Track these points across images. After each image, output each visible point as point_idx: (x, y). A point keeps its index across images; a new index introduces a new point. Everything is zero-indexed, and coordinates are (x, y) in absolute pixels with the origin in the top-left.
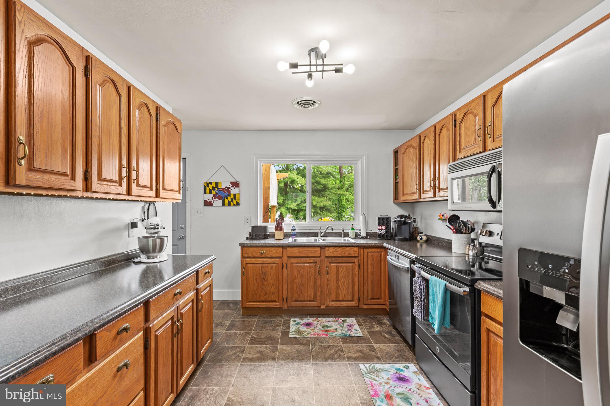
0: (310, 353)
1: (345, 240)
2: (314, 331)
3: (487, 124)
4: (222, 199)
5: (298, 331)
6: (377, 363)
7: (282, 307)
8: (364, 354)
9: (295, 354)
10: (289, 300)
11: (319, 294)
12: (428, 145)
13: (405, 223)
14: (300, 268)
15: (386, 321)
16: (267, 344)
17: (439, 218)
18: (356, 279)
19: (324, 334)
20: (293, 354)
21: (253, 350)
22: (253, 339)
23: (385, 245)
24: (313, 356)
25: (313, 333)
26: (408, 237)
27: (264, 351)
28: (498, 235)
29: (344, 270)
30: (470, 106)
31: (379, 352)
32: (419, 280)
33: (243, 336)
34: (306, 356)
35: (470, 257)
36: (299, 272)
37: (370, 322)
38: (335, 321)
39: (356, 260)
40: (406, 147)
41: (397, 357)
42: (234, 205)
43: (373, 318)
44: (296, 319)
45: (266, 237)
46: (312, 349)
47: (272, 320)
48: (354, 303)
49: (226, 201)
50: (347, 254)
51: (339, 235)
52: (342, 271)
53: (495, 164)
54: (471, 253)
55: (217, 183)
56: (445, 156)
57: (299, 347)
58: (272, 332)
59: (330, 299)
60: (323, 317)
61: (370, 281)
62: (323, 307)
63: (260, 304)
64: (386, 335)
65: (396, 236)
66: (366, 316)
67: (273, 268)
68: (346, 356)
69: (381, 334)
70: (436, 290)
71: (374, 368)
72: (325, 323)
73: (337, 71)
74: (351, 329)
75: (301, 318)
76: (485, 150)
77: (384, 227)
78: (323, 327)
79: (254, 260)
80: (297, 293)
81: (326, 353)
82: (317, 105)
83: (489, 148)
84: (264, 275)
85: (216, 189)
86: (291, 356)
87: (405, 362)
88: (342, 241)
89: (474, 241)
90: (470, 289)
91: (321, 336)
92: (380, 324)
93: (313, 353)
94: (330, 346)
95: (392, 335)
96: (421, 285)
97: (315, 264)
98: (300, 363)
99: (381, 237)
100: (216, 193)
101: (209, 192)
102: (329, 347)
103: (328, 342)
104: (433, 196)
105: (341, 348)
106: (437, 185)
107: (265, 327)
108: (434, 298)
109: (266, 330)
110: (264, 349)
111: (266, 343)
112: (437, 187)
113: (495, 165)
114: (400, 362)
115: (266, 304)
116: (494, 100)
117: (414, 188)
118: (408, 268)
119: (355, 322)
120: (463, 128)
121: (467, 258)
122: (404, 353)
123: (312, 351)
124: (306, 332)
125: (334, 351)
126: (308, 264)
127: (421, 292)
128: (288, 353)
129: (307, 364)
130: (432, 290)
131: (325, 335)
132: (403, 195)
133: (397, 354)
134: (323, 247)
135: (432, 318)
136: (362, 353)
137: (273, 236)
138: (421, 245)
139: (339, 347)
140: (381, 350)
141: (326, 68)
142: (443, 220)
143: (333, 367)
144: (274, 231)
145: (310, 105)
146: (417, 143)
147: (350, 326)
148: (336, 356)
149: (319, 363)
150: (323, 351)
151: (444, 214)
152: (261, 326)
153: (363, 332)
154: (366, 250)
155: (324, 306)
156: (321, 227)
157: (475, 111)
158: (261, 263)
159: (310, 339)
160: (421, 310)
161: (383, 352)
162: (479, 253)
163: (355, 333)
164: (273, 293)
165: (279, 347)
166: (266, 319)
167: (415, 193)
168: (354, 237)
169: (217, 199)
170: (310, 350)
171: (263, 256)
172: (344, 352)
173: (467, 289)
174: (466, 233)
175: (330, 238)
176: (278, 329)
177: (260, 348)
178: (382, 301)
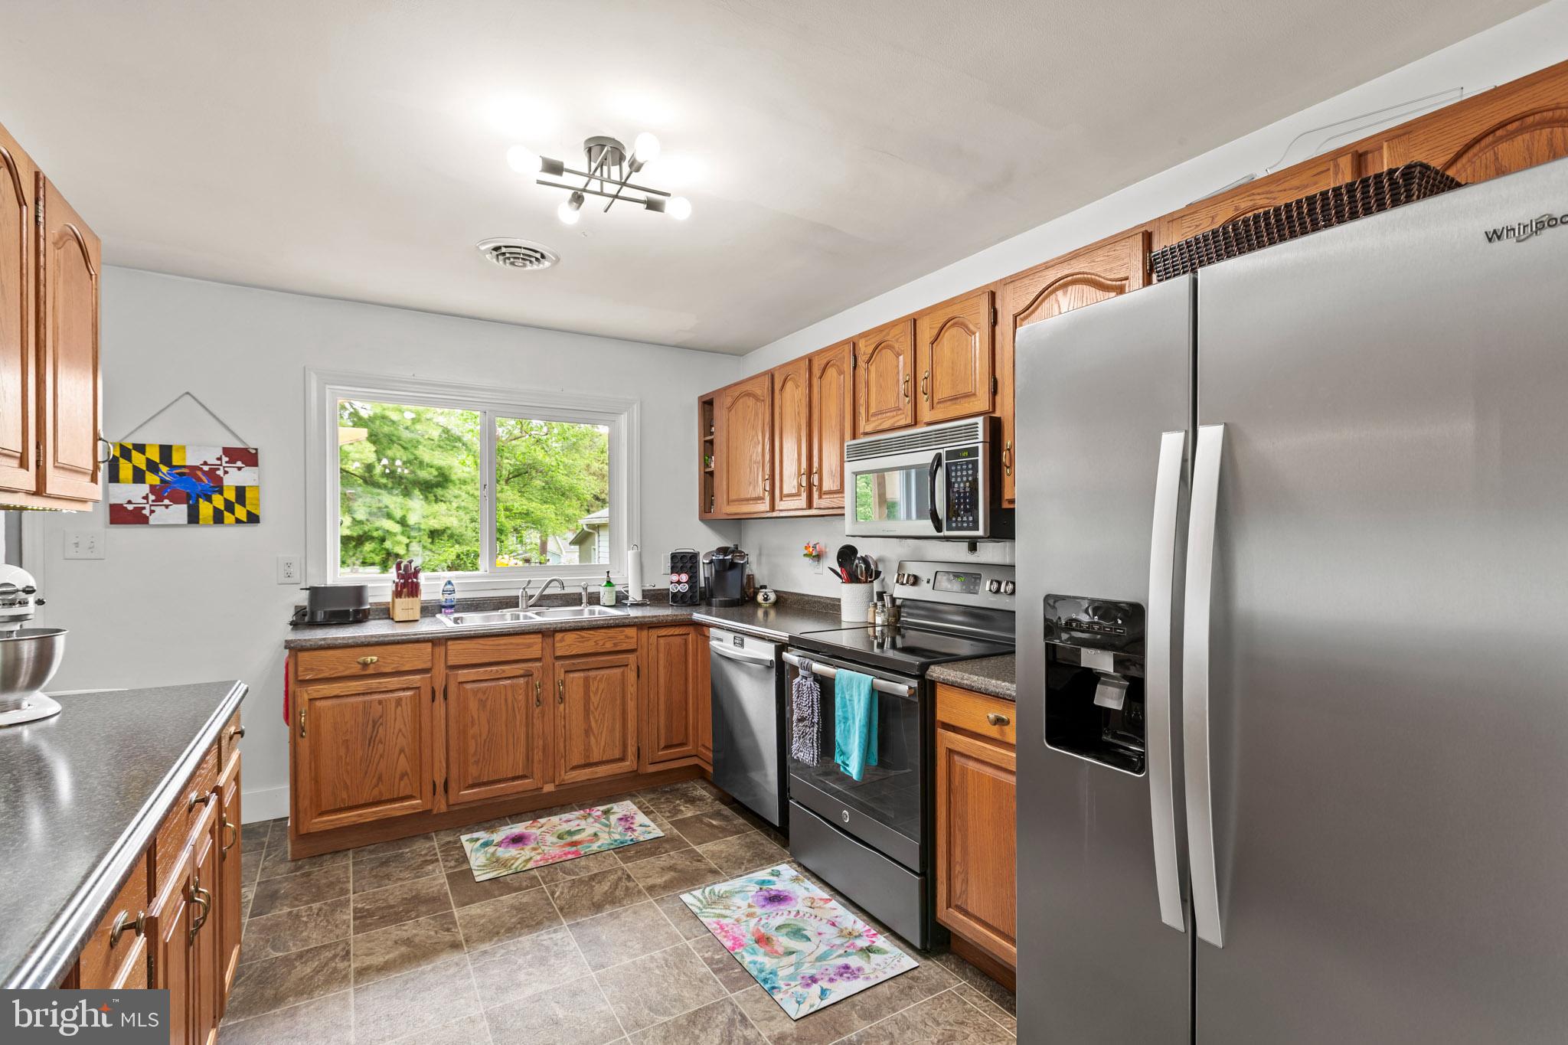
0: (550, 904)
1: (592, 612)
2: (540, 851)
3: (921, 375)
4: (188, 503)
5: (496, 862)
6: (715, 883)
7: (431, 810)
8: (680, 871)
9: (511, 917)
10: (453, 785)
11: (538, 755)
12: (792, 398)
13: (733, 565)
14: (484, 693)
15: (701, 791)
16: (417, 916)
17: (806, 552)
18: (631, 705)
19: (569, 853)
20: (506, 918)
21: (376, 942)
22: (361, 915)
23: (698, 616)
24: (561, 909)
25: (539, 857)
26: (738, 597)
27: (416, 935)
28: (928, 582)
29: (601, 686)
30: (888, 334)
31: (711, 859)
32: (808, 683)
33: (325, 915)
34: (545, 915)
35: (878, 629)
36: (482, 703)
37: (668, 801)
38: (585, 818)
39: (632, 657)
40: (737, 394)
41: (751, 858)
42: (238, 521)
43: (671, 791)
44: (475, 835)
45: (360, 617)
46: (553, 893)
47: (402, 853)
48: (628, 765)
49: (205, 509)
50: (609, 646)
51: (573, 600)
52: (597, 689)
53: (940, 451)
54: (879, 620)
55: (166, 451)
56: (834, 423)
57: (513, 898)
58: (417, 883)
59: (568, 763)
60: (550, 815)
61: (662, 707)
62: (549, 788)
63: (360, 815)
64: (711, 821)
65: (712, 596)
66: (653, 791)
67: (404, 704)
68: (643, 887)
69: (701, 822)
70: (852, 696)
71: (714, 894)
72: (559, 827)
73: (652, 205)
74: (632, 826)
75: (491, 829)
76: (915, 423)
77: (684, 577)
78: (560, 837)
79: (339, 688)
80: (477, 762)
81: (592, 893)
82: (546, 264)
83: (927, 420)
84: (374, 727)
85: (164, 469)
86: (502, 927)
87: (769, 864)
88: (586, 615)
89: (883, 596)
90: (918, 682)
91: (564, 858)
92: (692, 801)
93: (558, 901)
94: (595, 875)
95: (725, 818)
96: (812, 693)
97: (526, 679)
98: (536, 934)
99: (678, 599)
100: (163, 481)
101: (131, 477)
102: (592, 878)
103: (587, 868)
104: (805, 507)
105: (623, 874)
106: (816, 483)
107: (388, 876)
108: (845, 712)
109: (395, 882)
110: (414, 931)
111: (413, 914)
112: (815, 489)
113: (940, 454)
114: (760, 866)
115: (381, 811)
116: (936, 332)
117: (760, 488)
118: (771, 661)
119: (635, 808)
120: (873, 375)
121: (870, 631)
122: (761, 848)
123: (553, 898)
124: (518, 859)
125: (609, 884)
126: (509, 682)
127: (813, 707)
128: (490, 921)
129: (555, 931)
130: (841, 698)
131: (573, 853)
132: (729, 502)
133: (748, 854)
134: (548, 633)
135: (843, 753)
136: (675, 871)
137: (386, 612)
138: (766, 614)
139: (620, 873)
140: (713, 855)
141: (626, 192)
142: (814, 556)
143: (623, 919)
144: (387, 597)
145: (531, 262)
146: (766, 391)
147: (626, 820)
148: (619, 893)
149: (583, 919)
150: (582, 891)
151: (815, 545)
152: (376, 876)
153: (660, 826)
154: (655, 633)
155: (553, 784)
156: (529, 582)
157: (896, 346)
158: (363, 694)
159: (536, 873)
160: (812, 743)
161: (719, 857)
162: (892, 619)
163: (644, 833)
164: (403, 775)
165: (457, 912)
166: (381, 855)
167: (761, 499)
168: (613, 603)
169: (166, 502)
170: (548, 899)
171: (370, 671)
172: (634, 881)
173: (914, 683)
174: (866, 582)
175: (551, 610)
176: (434, 871)
177: (398, 932)
178: (690, 748)
